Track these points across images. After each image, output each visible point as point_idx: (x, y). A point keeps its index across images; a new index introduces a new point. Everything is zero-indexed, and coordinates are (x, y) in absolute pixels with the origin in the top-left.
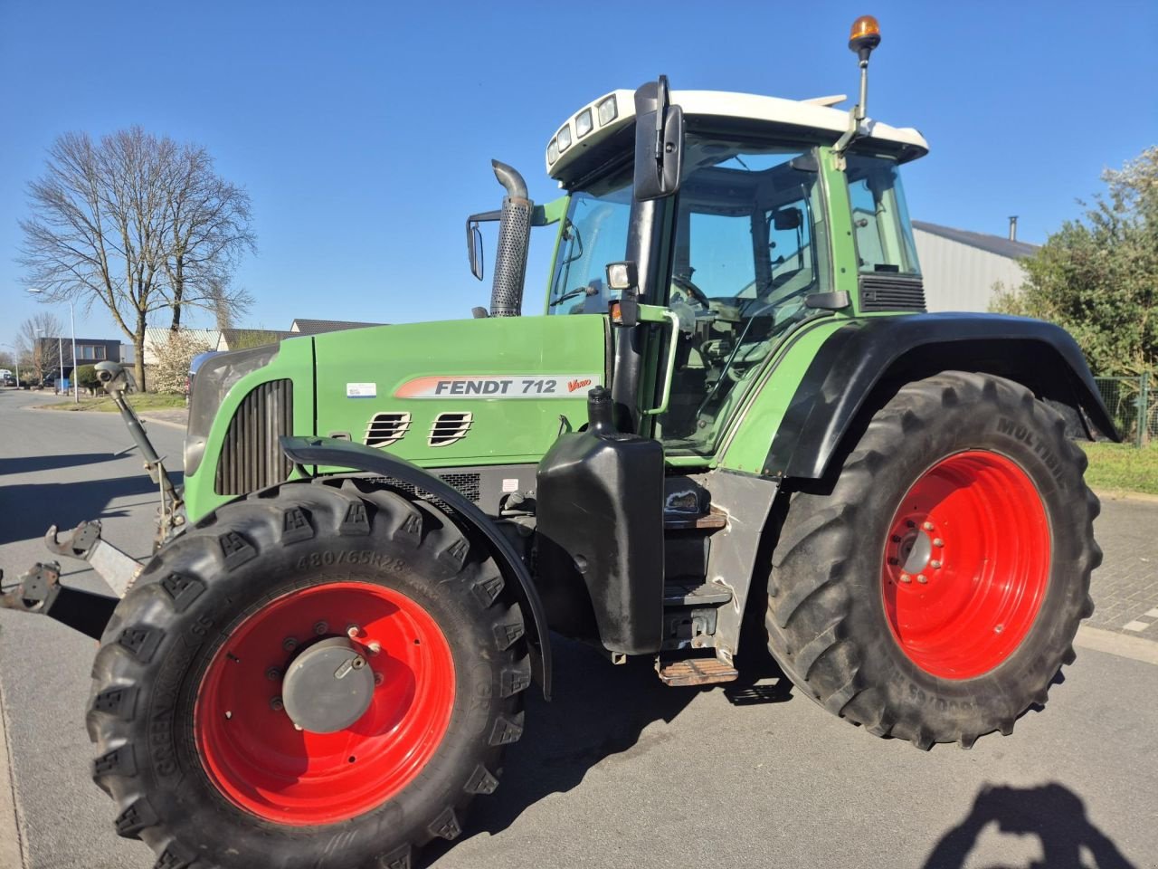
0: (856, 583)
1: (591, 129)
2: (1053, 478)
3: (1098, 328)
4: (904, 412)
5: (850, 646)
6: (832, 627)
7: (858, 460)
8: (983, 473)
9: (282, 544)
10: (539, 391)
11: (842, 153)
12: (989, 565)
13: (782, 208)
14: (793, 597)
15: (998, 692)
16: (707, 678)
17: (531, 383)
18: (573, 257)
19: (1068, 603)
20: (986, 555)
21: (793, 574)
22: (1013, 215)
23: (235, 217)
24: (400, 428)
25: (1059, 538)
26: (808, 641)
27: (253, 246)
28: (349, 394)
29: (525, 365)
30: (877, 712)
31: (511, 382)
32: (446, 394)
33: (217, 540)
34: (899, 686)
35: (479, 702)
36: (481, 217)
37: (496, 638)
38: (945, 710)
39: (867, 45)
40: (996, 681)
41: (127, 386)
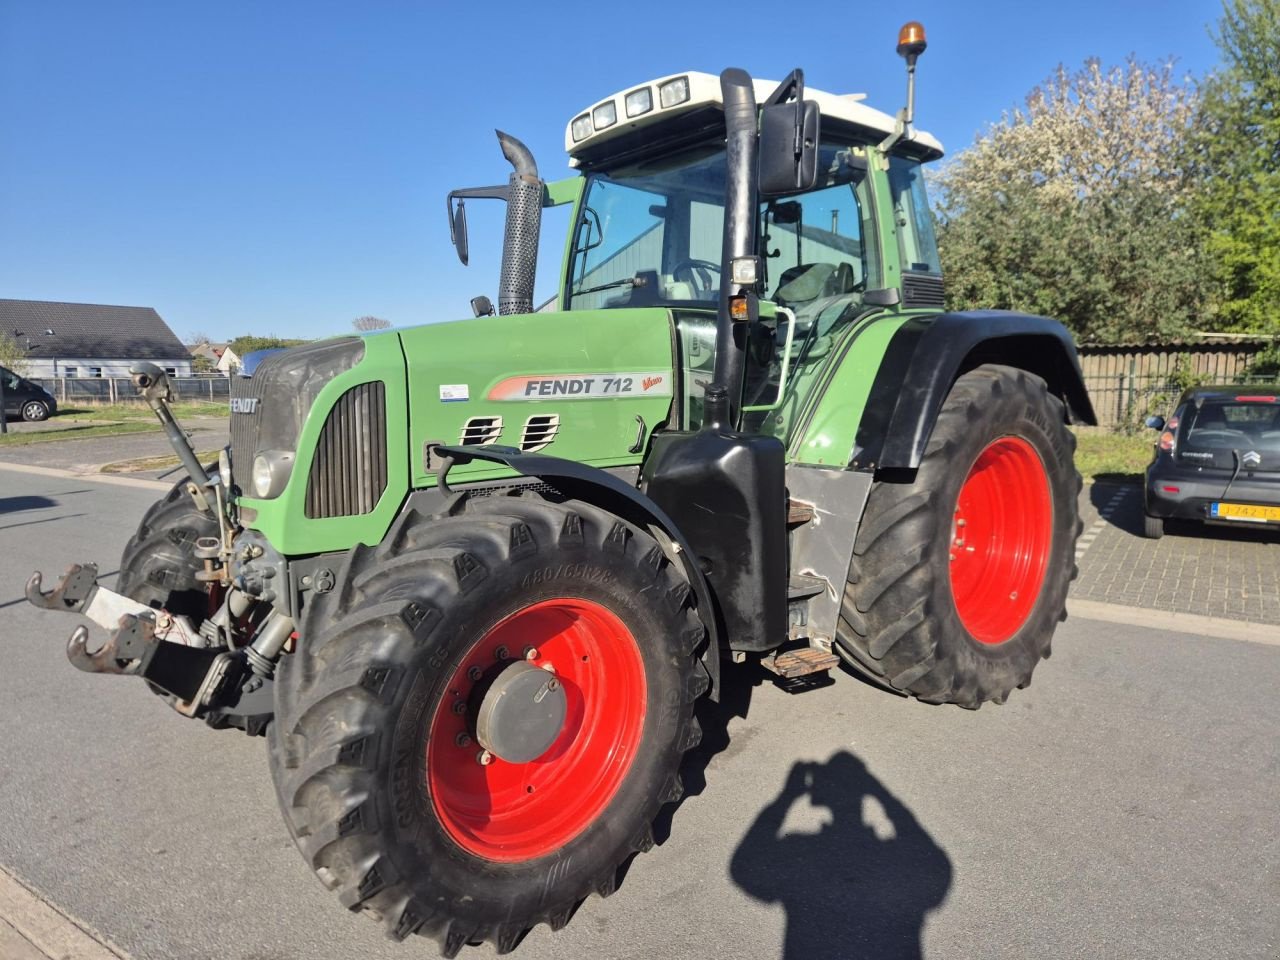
0: (939, 563)
1: (651, 109)
2: (1057, 459)
4: (969, 404)
5: (932, 621)
6: (921, 607)
7: (937, 449)
8: (1002, 457)
9: (510, 562)
10: (618, 390)
11: (886, 154)
12: (998, 541)
13: (780, 201)
14: (880, 582)
15: (1023, 651)
16: (815, 666)
17: (610, 381)
18: (590, 244)
19: (1064, 567)
20: (995, 532)
21: (879, 560)
24: (491, 434)
25: (1058, 511)
26: (891, 622)
28: (442, 397)
29: (603, 361)
30: (947, 680)
31: (593, 381)
32: (535, 394)
33: (452, 562)
34: (963, 654)
35: (669, 711)
36: (467, 194)
37: (683, 643)
38: (992, 671)
39: (913, 51)
40: (1020, 641)
41: (169, 394)
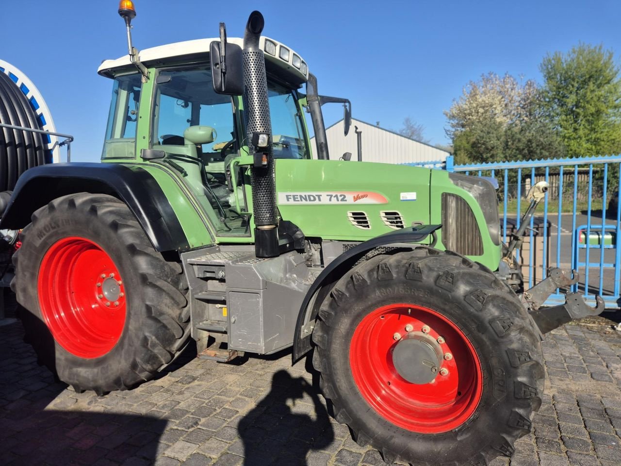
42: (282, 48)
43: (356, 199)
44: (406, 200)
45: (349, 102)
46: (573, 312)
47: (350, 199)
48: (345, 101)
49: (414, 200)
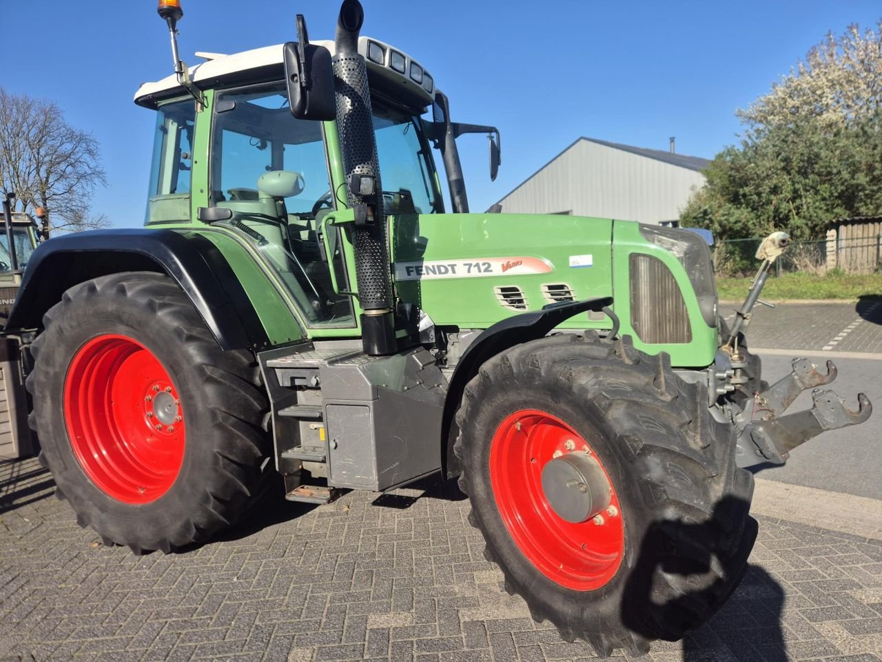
3: (750, 209)
22: (672, 136)
23: (86, 157)
27: (104, 180)
42: (393, 54)
43: (505, 268)
44: (578, 267)
45: (496, 131)
46: (825, 420)
47: (497, 268)
48: (490, 130)
49: (589, 266)
